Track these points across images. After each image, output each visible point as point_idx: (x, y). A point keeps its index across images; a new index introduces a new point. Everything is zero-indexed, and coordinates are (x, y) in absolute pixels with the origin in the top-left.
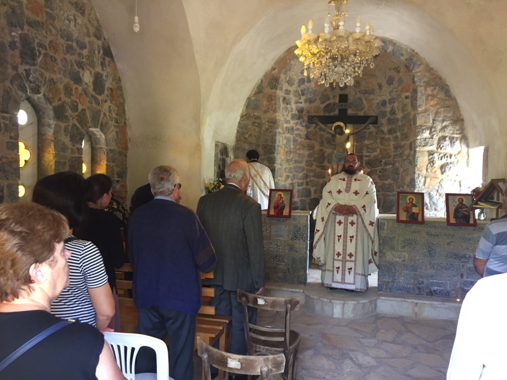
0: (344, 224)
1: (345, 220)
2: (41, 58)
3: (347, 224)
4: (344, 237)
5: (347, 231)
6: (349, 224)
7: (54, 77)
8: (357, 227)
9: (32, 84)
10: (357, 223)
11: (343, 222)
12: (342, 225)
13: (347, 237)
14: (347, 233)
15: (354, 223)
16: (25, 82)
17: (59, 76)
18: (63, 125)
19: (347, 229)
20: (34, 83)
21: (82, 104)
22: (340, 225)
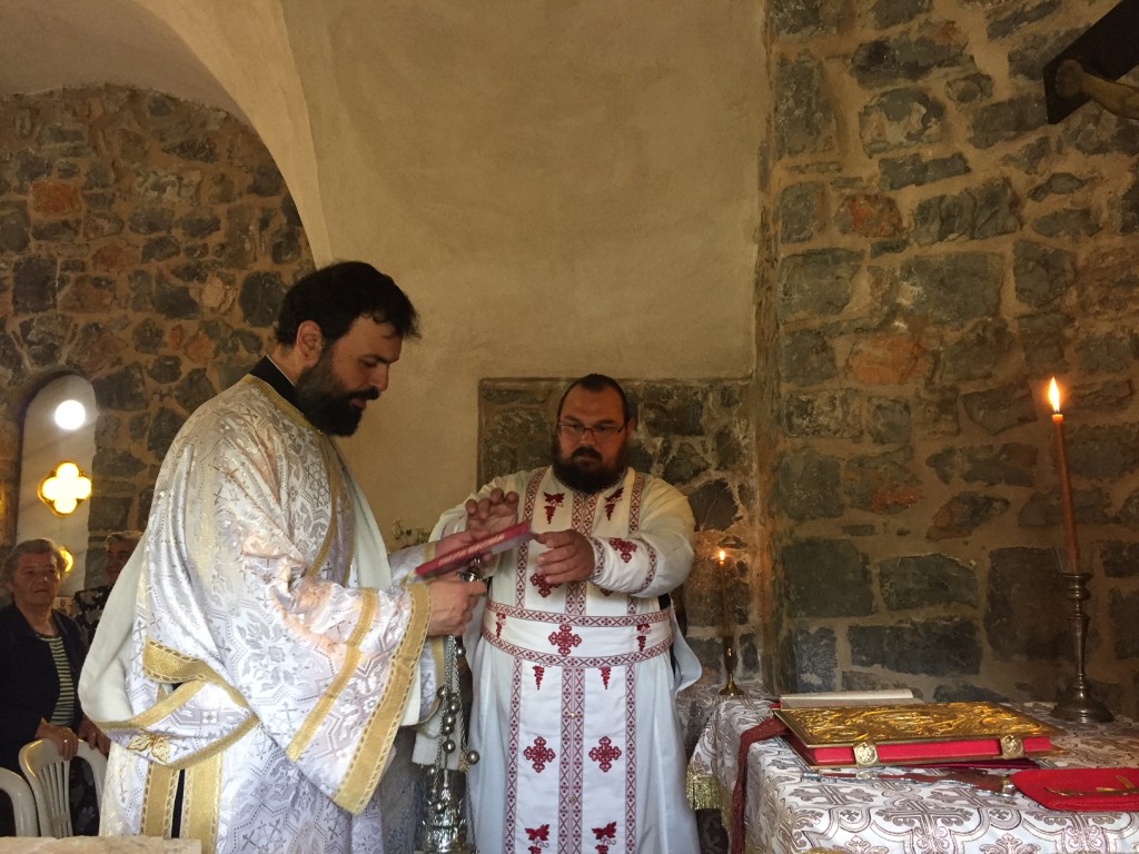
0: (564, 763)
1: (565, 739)
2: (67, 289)
3: (579, 763)
4: (562, 836)
5: (576, 800)
6: (587, 759)
7: (101, 318)
8: (631, 772)
9: (34, 347)
10: (631, 749)
11: (557, 750)
12: (552, 769)
13: (578, 836)
14: (578, 811)
15: (615, 753)
16: (18, 348)
17: (117, 313)
18: (126, 417)
19: (578, 787)
20: (41, 342)
21: (192, 360)
22: (539, 767)
